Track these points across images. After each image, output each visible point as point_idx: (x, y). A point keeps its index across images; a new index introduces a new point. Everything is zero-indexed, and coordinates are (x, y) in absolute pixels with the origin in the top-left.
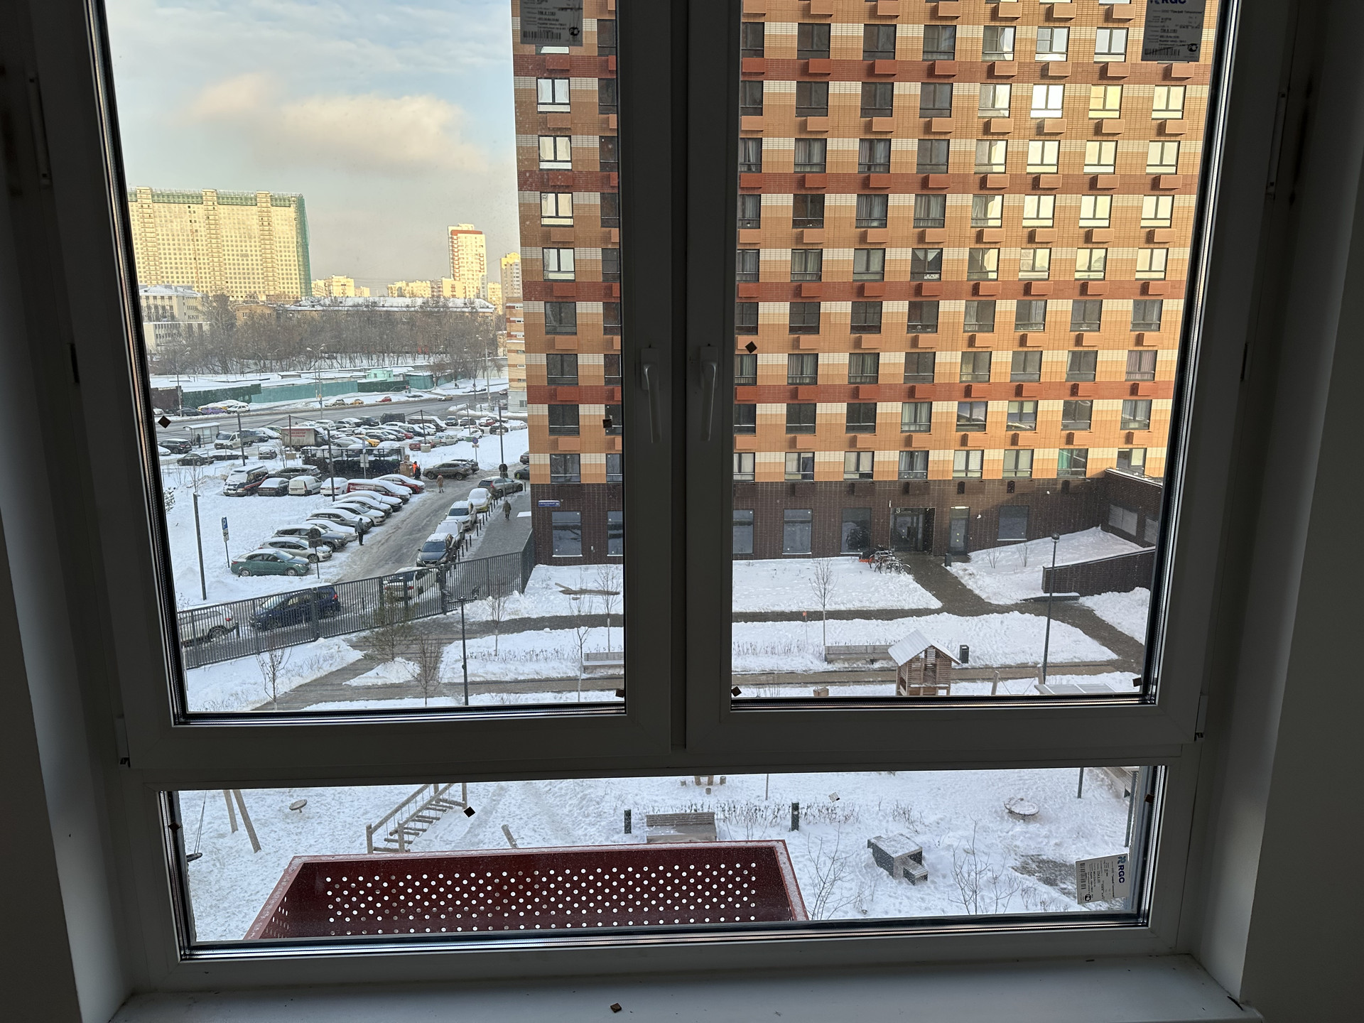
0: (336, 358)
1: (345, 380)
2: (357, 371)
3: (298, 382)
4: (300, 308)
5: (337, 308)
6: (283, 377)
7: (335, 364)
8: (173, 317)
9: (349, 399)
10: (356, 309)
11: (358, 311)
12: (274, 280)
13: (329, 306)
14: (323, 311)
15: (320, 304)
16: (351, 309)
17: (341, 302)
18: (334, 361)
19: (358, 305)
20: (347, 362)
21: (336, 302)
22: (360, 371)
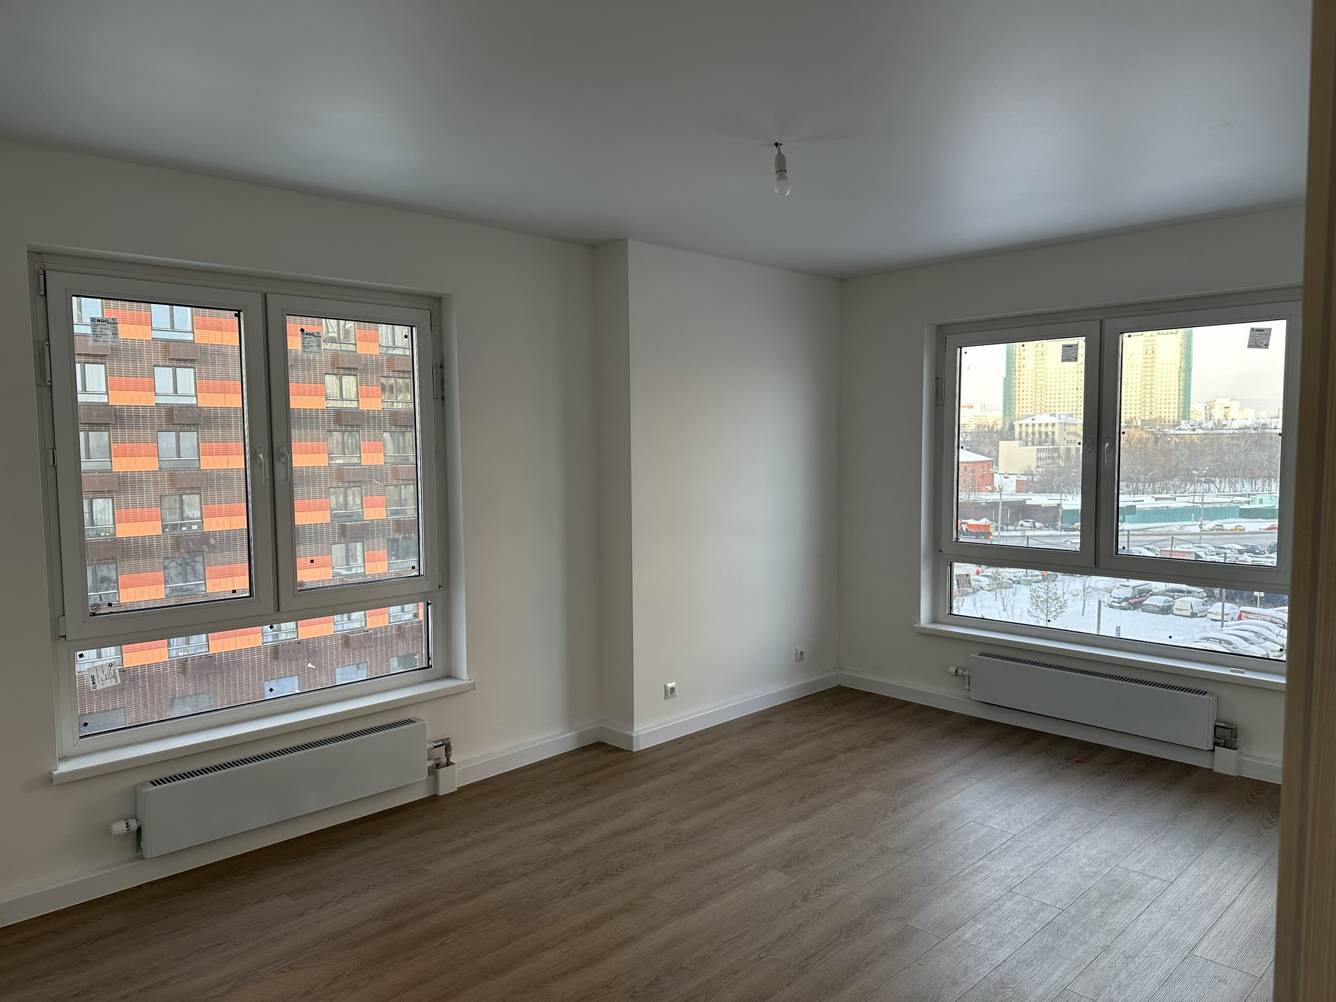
0: (1213, 482)
1: (1224, 506)
2: (1237, 496)
3: (1172, 504)
4: (1179, 432)
5: (1220, 431)
6: (1157, 499)
7: (1212, 489)
8: (1053, 442)
9: (1229, 524)
10: (1242, 431)
11: (1244, 434)
12: (1151, 406)
13: (1212, 429)
14: (1204, 434)
15: (1201, 428)
16: (1237, 431)
17: (1225, 425)
18: (1212, 485)
19: (1246, 428)
20: (1226, 488)
21: (1219, 425)
22: (1240, 496)
